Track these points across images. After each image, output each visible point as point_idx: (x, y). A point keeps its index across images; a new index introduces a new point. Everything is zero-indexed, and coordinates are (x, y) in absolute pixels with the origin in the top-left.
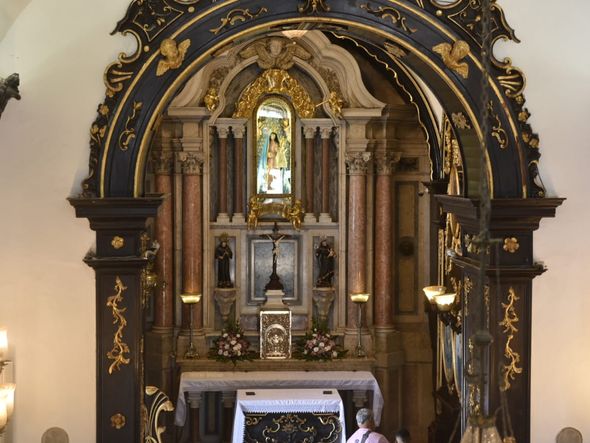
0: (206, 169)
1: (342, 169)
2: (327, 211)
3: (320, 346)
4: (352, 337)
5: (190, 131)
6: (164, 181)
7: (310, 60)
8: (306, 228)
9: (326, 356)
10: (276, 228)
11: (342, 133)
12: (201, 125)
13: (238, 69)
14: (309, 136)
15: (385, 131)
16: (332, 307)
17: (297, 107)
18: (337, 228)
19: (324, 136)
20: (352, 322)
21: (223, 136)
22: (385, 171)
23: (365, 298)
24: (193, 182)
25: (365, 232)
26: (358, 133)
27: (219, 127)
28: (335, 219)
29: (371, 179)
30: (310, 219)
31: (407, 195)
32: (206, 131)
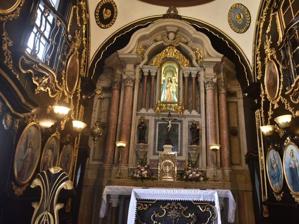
0: (137, 86)
1: (202, 88)
2: (195, 109)
3: (193, 174)
4: (211, 171)
5: (130, 67)
6: (116, 92)
7: (187, 43)
8: (184, 117)
9: (197, 179)
10: (169, 115)
11: (202, 74)
12: (135, 67)
13: (154, 45)
14: (186, 76)
15: (222, 74)
16: (198, 157)
17: (180, 63)
18: (200, 117)
19: (193, 76)
20: (210, 163)
21: (145, 74)
22: (223, 91)
23: (218, 148)
24: (129, 89)
25: (215, 116)
26: (210, 71)
27: (144, 70)
28: (200, 112)
29: (216, 94)
30: (186, 112)
31: (232, 108)
32: (138, 70)
